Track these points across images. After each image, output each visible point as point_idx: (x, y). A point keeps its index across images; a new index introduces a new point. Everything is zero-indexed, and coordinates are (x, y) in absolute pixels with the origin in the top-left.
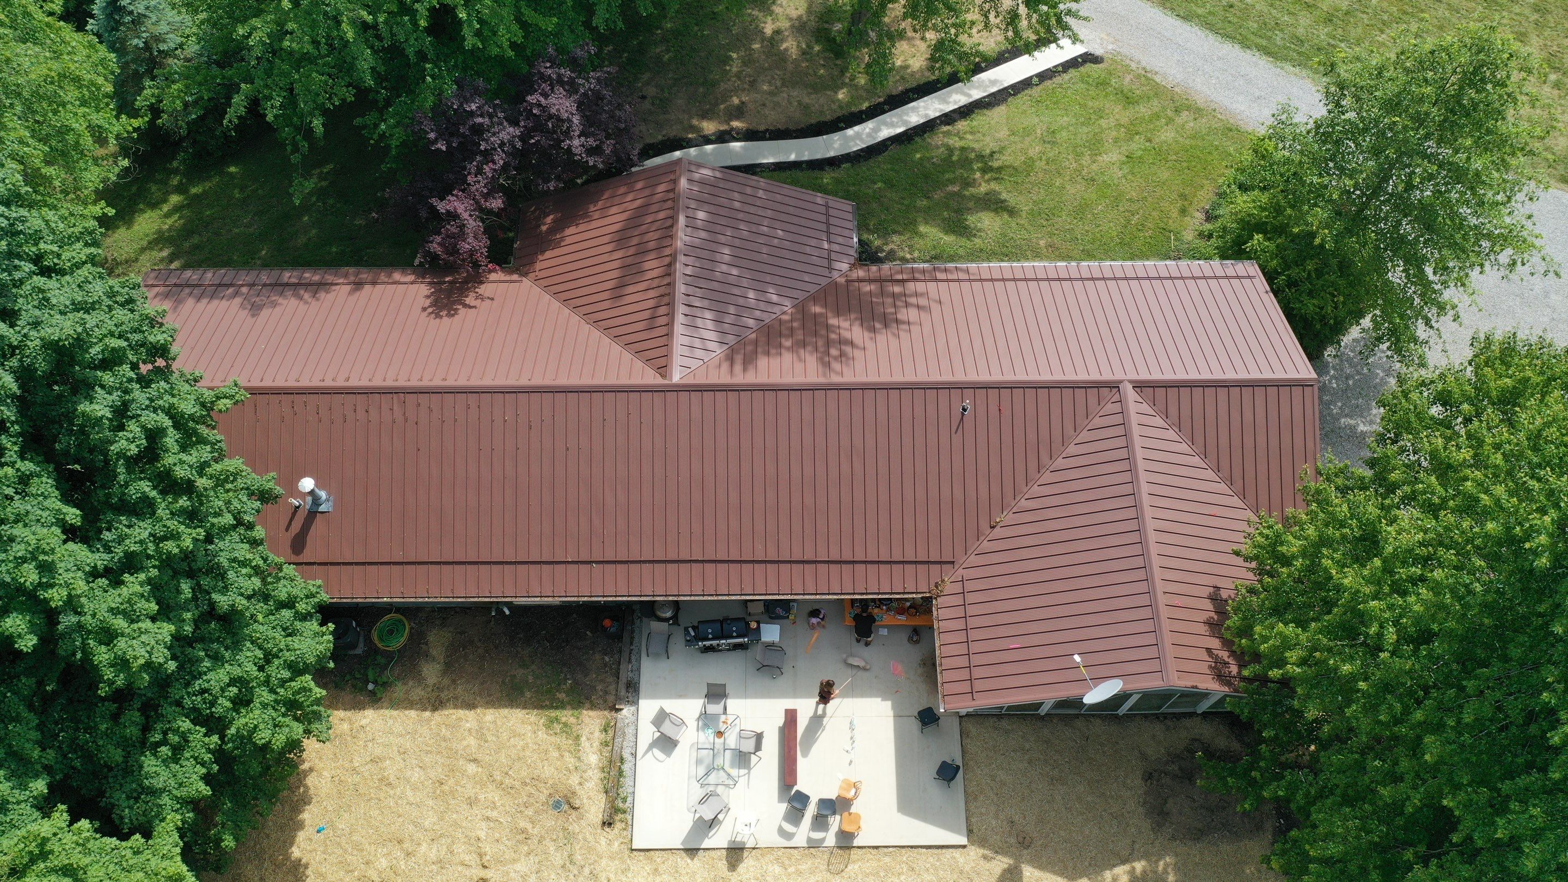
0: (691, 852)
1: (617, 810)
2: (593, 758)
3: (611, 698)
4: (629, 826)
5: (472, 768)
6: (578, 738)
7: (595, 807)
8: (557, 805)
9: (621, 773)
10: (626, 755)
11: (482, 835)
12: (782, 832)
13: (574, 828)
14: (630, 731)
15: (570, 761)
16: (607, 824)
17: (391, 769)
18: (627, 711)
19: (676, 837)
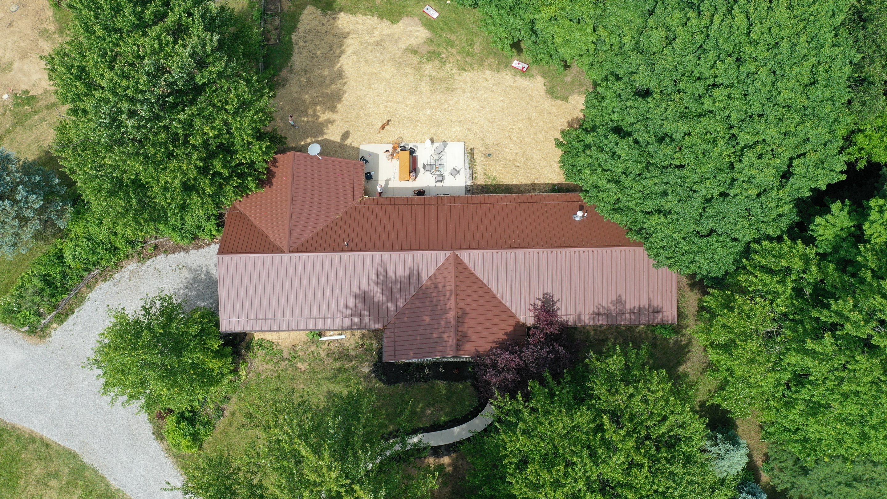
0: (445, 141)
1: (470, 153)
2: (479, 169)
3: (475, 187)
4: (466, 149)
5: (518, 164)
6: (485, 174)
7: (477, 155)
8: (489, 155)
9: (470, 164)
10: (468, 170)
11: (512, 145)
12: (417, 147)
13: (482, 148)
14: (468, 176)
15: (486, 167)
16: (471, 150)
17: (544, 163)
18: (469, 183)
19: (450, 145)
